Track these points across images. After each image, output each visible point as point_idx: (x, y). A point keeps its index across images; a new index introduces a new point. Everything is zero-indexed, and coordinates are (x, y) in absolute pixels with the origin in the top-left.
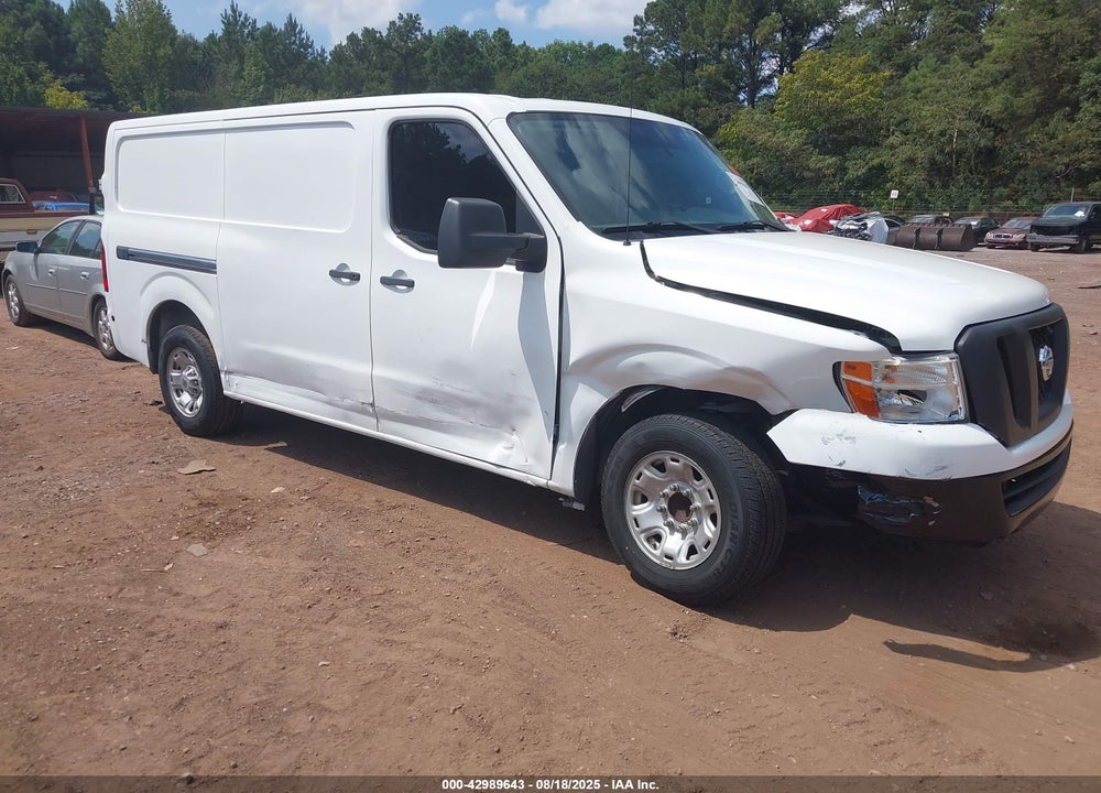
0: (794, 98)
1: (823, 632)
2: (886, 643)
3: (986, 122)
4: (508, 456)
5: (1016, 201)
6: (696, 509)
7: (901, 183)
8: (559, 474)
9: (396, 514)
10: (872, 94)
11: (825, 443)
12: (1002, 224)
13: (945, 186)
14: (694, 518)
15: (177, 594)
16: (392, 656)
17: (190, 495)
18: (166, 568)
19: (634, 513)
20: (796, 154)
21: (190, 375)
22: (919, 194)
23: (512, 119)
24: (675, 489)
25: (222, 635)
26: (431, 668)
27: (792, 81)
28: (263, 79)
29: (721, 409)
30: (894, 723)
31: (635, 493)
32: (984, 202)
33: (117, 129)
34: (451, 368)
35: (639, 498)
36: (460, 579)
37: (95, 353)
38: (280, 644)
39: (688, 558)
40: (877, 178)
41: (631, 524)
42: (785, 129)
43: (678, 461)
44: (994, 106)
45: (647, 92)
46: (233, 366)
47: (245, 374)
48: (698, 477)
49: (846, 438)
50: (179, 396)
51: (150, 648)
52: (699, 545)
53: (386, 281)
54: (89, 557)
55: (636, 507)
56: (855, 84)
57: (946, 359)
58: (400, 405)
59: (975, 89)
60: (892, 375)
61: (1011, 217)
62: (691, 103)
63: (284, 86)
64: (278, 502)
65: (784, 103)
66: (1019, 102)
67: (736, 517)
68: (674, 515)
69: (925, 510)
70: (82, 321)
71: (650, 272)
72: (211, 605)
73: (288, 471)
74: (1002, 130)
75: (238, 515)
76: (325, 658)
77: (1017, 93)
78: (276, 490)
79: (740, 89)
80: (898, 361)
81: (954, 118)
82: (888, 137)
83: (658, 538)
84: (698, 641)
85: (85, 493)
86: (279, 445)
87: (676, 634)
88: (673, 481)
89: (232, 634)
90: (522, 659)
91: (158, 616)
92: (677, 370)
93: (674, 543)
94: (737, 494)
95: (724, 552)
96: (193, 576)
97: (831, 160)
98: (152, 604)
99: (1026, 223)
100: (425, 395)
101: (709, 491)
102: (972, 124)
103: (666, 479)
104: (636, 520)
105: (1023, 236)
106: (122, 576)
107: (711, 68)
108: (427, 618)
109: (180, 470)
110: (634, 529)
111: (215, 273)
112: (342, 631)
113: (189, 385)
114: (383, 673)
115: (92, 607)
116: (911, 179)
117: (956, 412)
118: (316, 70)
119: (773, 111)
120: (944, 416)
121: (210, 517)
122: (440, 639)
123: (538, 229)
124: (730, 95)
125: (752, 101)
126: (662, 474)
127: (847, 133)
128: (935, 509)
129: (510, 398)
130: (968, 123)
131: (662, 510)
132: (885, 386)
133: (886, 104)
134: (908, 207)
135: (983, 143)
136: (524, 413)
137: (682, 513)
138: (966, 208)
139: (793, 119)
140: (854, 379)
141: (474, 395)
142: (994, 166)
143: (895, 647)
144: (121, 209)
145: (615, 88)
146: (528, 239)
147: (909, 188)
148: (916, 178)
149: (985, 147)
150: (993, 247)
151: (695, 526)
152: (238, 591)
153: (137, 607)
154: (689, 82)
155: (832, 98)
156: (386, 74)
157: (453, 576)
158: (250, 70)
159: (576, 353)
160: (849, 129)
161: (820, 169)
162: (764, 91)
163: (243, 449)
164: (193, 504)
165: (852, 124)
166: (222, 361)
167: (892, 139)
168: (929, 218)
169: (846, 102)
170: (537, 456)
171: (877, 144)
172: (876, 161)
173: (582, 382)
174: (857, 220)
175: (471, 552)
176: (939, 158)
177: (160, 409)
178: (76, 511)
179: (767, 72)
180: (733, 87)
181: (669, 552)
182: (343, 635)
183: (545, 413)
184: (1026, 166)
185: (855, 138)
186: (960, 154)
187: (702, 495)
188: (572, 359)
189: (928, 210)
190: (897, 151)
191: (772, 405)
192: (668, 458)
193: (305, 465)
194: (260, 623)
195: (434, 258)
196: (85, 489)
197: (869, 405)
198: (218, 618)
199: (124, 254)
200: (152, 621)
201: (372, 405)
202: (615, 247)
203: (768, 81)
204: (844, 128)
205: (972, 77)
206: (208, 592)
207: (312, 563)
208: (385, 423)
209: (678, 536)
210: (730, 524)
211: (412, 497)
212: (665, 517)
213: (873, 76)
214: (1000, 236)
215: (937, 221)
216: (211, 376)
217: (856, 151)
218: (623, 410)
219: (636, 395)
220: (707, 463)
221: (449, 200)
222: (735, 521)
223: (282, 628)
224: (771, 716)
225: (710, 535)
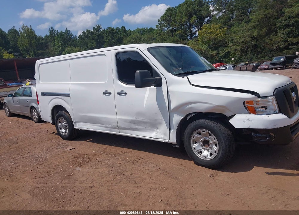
0: (203, 37)
1: (248, 172)
2: (266, 173)
3: (254, 38)
4: (157, 135)
5: (264, 58)
6: (211, 143)
7: (234, 56)
8: (172, 138)
9: (127, 154)
10: (223, 34)
11: (244, 122)
12: (262, 64)
13: (246, 55)
14: (210, 146)
15: (77, 180)
16: (139, 190)
17: (71, 155)
18: (72, 174)
19: (194, 146)
20: (205, 51)
21: (64, 124)
22: (239, 58)
23: (149, 49)
24: (204, 139)
25: (93, 190)
26: (150, 192)
27: (202, 32)
28: (61, 45)
29: (213, 117)
30: (274, 192)
31: (193, 141)
32: (256, 59)
33: (38, 62)
34: (139, 114)
35: (194, 143)
36: (150, 169)
37: (33, 122)
38: (109, 190)
39: (210, 157)
40: (227, 55)
41: (193, 150)
42: (201, 45)
43: (204, 131)
44: (255, 34)
45: (164, 39)
46: (76, 120)
47: (80, 122)
48: (210, 135)
49: (250, 120)
50: (61, 130)
51: (75, 195)
52: (213, 153)
53: (119, 94)
54: (50, 174)
55: (194, 145)
56: (218, 32)
57: (272, 98)
58: (126, 125)
59: (250, 29)
60: (258, 103)
61: (264, 62)
62: (176, 41)
63: (67, 47)
64: (95, 155)
65: (200, 38)
66: (261, 32)
67: (223, 144)
68: (204, 146)
69: (271, 137)
70: (28, 114)
71: (190, 83)
72: (87, 183)
73: (95, 146)
74: (258, 40)
75: (86, 159)
76: (122, 192)
77: (261, 30)
78: (94, 151)
79: (188, 35)
80: (260, 99)
81: (245, 38)
82: (229, 44)
83: (201, 152)
84: (217, 177)
85: (43, 158)
86: (90, 140)
87: (211, 176)
88: (204, 137)
89: (95, 189)
90: (173, 187)
91: (74, 187)
92: (202, 108)
93: (206, 153)
94: (222, 138)
95: (220, 154)
96: (79, 176)
97: (215, 52)
98: (72, 183)
99: (268, 63)
100: (132, 122)
101: (214, 138)
102: (250, 39)
103: (202, 136)
104: (194, 148)
105: (268, 66)
106: (61, 177)
107: (179, 31)
108: (145, 179)
109: (66, 149)
110: (194, 151)
111: (70, 96)
112: (124, 185)
113: (64, 127)
114: (138, 194)
115: (56, 186)
116: (236, 55)
117: (276, 111)
118: (75, 42)
119: (197, 41)
120: (273, 112)
121: (78, 160)
122: (150, 184)
123: (159, 76)
124: (185, 38)
125: (191, 39)
126: (200, 135)
127: (218, 44)
128: (274, 136)
129: (156, 120)
130: (249, 39)
131: (201, 145)
132: (257, 106)
133: (227, 36)
134: (237, 62)
135: (254, 43)
136: (160, 123)
137: (207, 145)
138: (252, 60)
139: (203, 42)
140: (249, 105)
141: (146, 120)
142: (257, 49)
143: (268, 173)
144: (41, 82)
145: (155, 39)
146: (157, 79)
147: (236, 57)
148: (238, 54)
149: (255, 44)
150: (260, 70)
151: (211, 148)
152: (93, 178)
153: (68, 185)
154: (174, 35)
155: (213, 36)
156: (94, 41)
157: (148, 168)
158: (57, 44)
159: (173, 106)
160: (218, 43)
161: (212, 54)
162: (194, 36)
163: (81, 142)
164: (73, 157)
165: (219, 42)
166: (73, 119)
167: (230, 45)
168: (243, 64)
169: (217, 36)
170: (165, 134)
171: (226, 46)
172: (227, 51)
173: (175, 114)
174: (224, 67)
175: (150, 162)
176: (243, 48)
177: (55, 134)
178: (42, 163)
179: (194, 31)
180: (186, 35)
181: (205, 156)
182: (124, 186)
183: (166, 123)
184: (265, 48)
185: (220, 45)
186: (248, 47)
187: (212, 139)
188: (172, 108)
189: (242, 62)
190: (232, 48)
191: (228, 114)
192: (201, 131)
193: (99, 144)
194: (101, 185)
195: (134, 86)
196: (43, 157)
197: (254, 111)
198: (91, 185)
199: (43, 94)
200: (73, 188)
201: (118, 126)
202: (180, 78)
203: (195, 33)
204: (217, 43)
205: (248, 27)
206: (85, 179)
207: (109, 169)
208: (121, 130)
209: (206, 151)
210: (221, 146)
211: (130, 150)
212: (202, 147)
213: (223, 29)
214: (262, 67)
215: (245, 65)
216: (70, 123)
217: (221, 49)
218: (187, 120)
219: (190, 115)
220: (212, 131)
221: (137, 71)
222: (222, 145)
223: (108, 186)
224: (242, 194)
225: (216, 150)
